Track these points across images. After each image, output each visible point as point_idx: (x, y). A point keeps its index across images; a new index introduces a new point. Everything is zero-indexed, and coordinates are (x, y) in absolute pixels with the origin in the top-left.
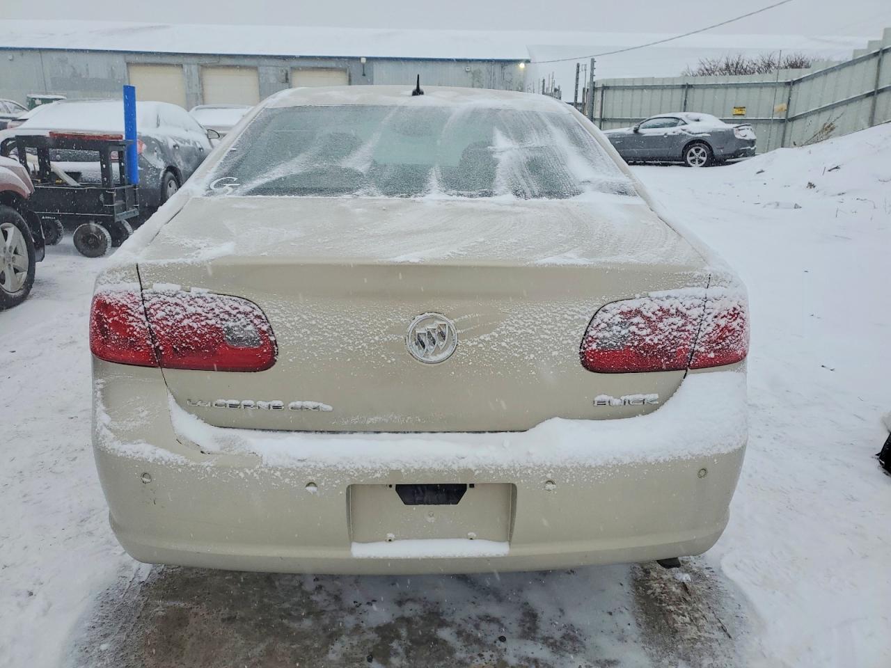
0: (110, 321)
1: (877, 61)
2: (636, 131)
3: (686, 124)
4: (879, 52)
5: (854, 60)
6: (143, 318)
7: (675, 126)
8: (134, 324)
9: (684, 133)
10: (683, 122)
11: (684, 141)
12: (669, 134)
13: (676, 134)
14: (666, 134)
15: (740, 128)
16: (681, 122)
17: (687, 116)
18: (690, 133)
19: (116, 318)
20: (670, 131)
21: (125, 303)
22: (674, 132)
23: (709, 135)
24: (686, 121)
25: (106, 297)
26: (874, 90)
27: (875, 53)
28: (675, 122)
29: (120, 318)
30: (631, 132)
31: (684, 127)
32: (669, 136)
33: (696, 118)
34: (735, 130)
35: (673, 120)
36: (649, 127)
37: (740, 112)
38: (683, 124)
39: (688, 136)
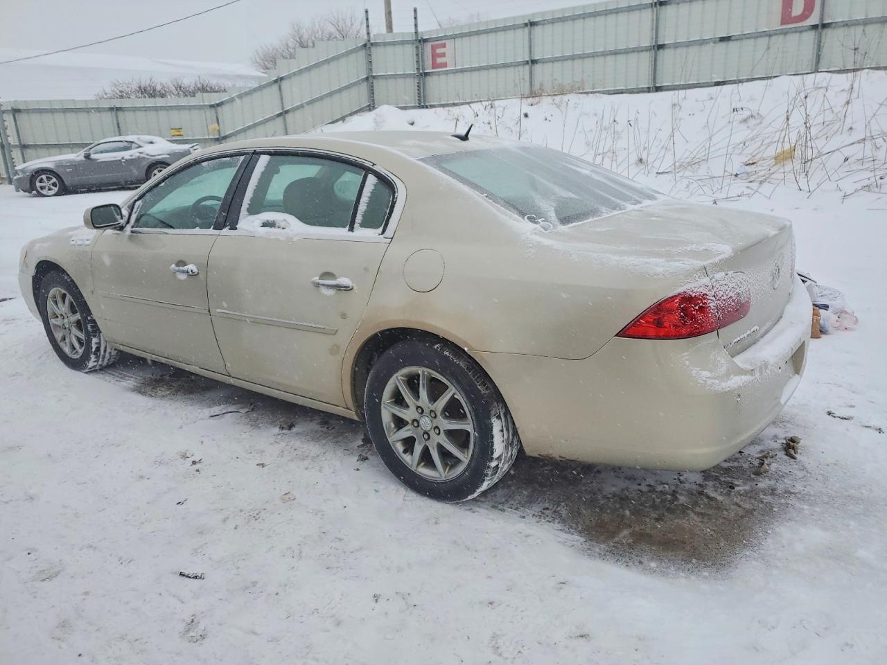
0: (697, 308)
1: (278, 87)
2: (87, 157)
3: (140, 147)
4: (277, 80)
5: (260, 87)
6: (713, 298)
7: (129, 150)
8: (710, 305)
9: (142, 155)
10: (137, 146)
11: (145, 164)
12: (125, 158)
13: (133, 157)
14: (123, 158)
15: (195, 148)
16: (134, 145)
17: (139, 139)
18: (147, 155)
19: (701, 304)
20: (127, 155)
21: (705, 292)
22: (131, 156)
23: (168, 156)
24: (140, 144)
25: (691, 293)
26: (281, 111)
27: (274, 81)
28: (129, 146)
29: (703, 304)
30: (82, 158)
31: (140, 150)
32: (126, 160)
33: (150, 141)
34: (191, 149)
35: (126, 144)
36: (101, 152)
37: (178, 133)
38: (137, 148)
39: (148, 159)
